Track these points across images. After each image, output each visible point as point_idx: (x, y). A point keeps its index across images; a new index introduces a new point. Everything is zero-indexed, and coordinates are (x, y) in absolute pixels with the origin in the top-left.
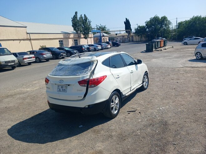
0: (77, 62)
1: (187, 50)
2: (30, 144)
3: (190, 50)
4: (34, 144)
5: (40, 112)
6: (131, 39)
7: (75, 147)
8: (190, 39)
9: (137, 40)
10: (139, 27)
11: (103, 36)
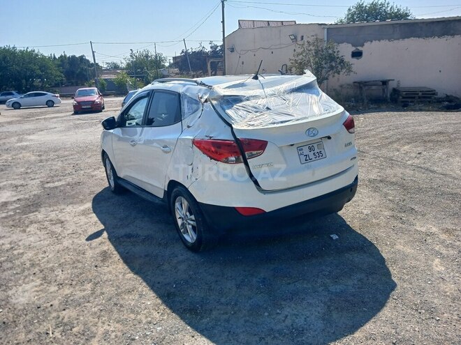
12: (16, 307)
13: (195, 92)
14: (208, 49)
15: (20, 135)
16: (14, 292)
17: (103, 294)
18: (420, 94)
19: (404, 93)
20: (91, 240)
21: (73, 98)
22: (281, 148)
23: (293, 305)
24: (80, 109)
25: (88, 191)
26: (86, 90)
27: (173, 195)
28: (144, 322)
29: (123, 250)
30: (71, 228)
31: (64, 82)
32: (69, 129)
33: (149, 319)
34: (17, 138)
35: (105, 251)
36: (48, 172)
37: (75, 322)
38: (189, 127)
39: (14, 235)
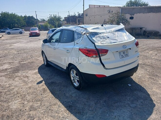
8: (12, 30)
12: (12, 110)
13: (80, 30)
14: (77, 15)
15: (11, 44)
16: (11, 103)
17: (45, 105)
18: (154, 33)
19: (148, 32)
20: (39, 84)
21: (29, 31)
22: (113, 52)
23: (117, 112)
24: (31, 35)
25: (36, 65)
26: (34, 28)
27: (70, 68)
28: (61, 117)
29: (51, 88)
30: (31, 79)
31: (26, 25)
32: (28, 42)
33: (63, 116)
34: (9, 45)
35: (44, 89)
36: (21, 58)
37: (35, 116)
38: (77, 43)
39: (10, 81)
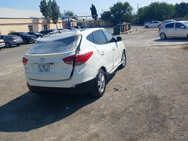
0: (57, 38)
1: (149, 32)
2: (11, 133)
3: (152, 32)
4: (16, 133)
5: (18, 97)
6: (98, 24)
7: (66, 132)
8: (151, 23)
9: (103, 25)
10: (105, 12)
11: (72, 21)
22: (31, 63)
